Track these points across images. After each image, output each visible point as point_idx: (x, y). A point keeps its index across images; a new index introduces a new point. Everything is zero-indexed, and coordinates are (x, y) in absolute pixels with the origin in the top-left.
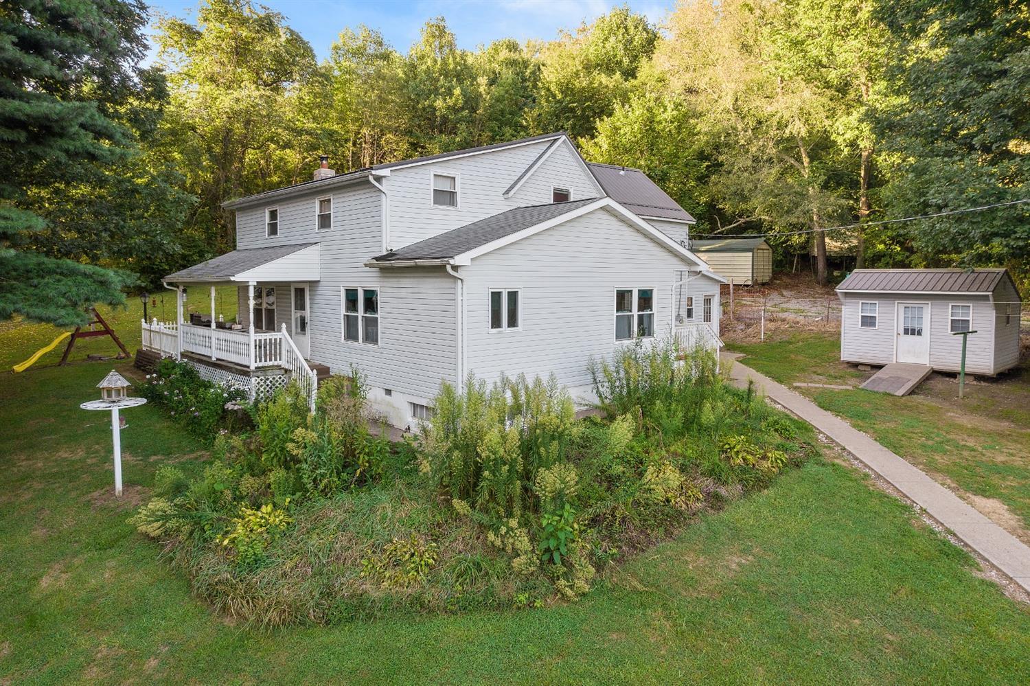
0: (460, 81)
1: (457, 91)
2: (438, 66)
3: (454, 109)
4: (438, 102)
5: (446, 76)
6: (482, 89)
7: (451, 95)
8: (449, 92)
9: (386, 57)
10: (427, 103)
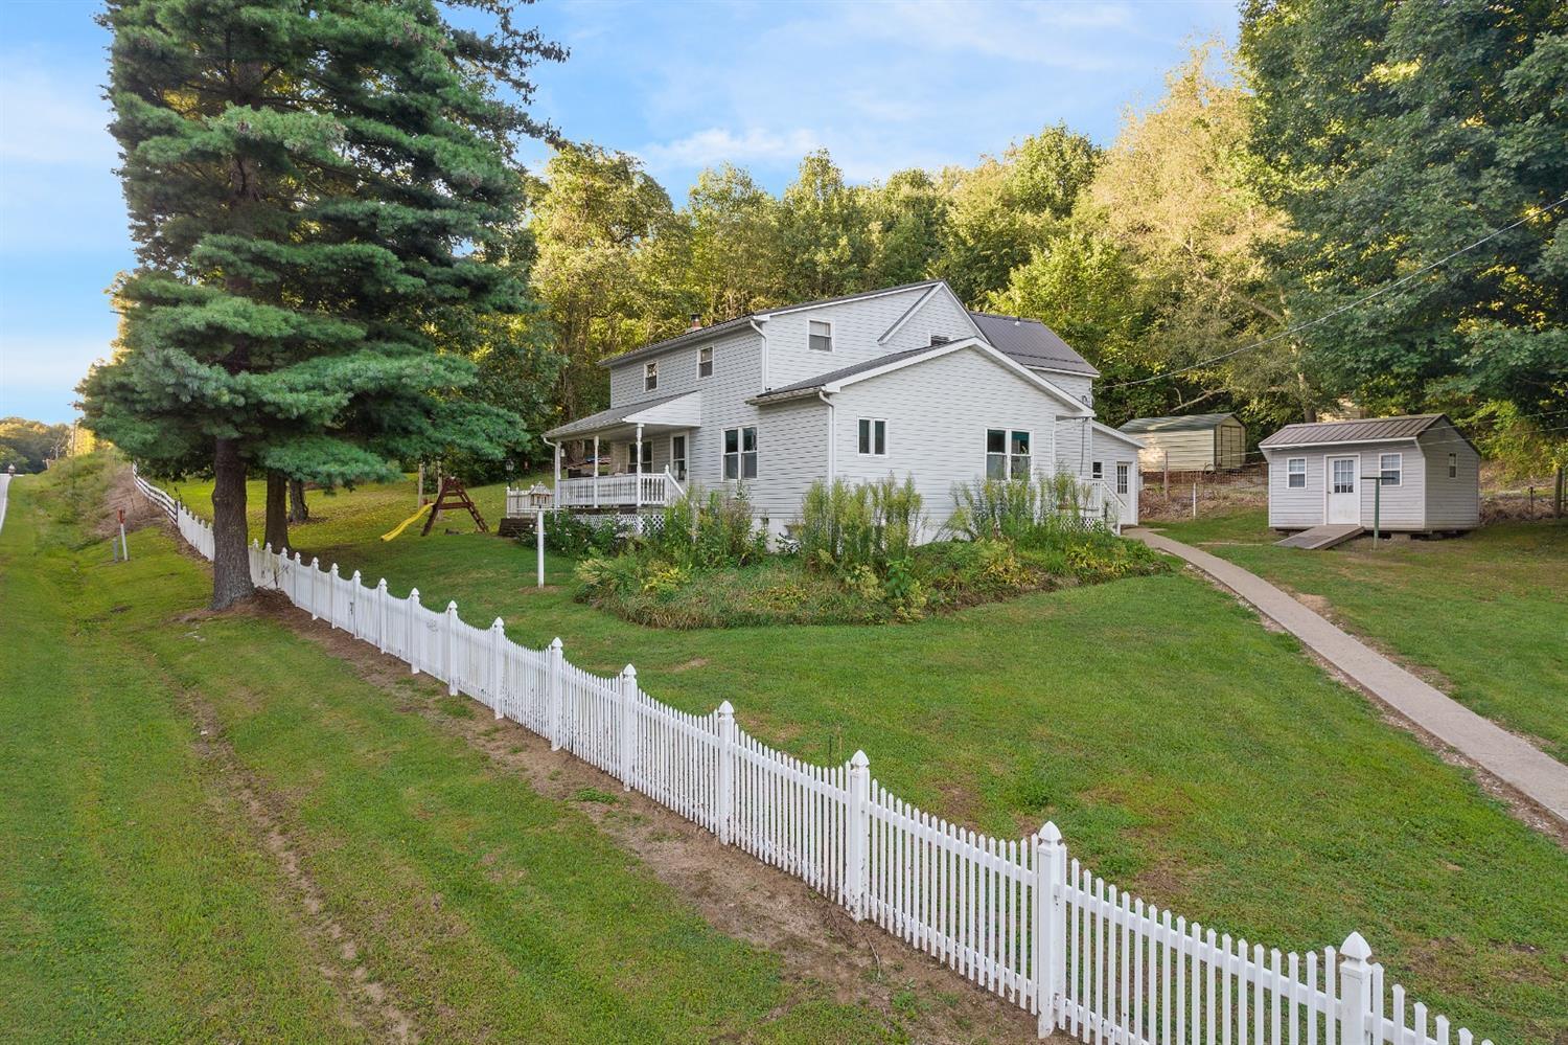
0: (847, 227)
1: (843, 241)
2: (820, 210)
3: (839, 263)
4: (819, 255)
5: (830, 223)
6: (874, 237)
7: (836, 245)
8: (834, 243)
9: (755, 201)
10: (806, 256)
